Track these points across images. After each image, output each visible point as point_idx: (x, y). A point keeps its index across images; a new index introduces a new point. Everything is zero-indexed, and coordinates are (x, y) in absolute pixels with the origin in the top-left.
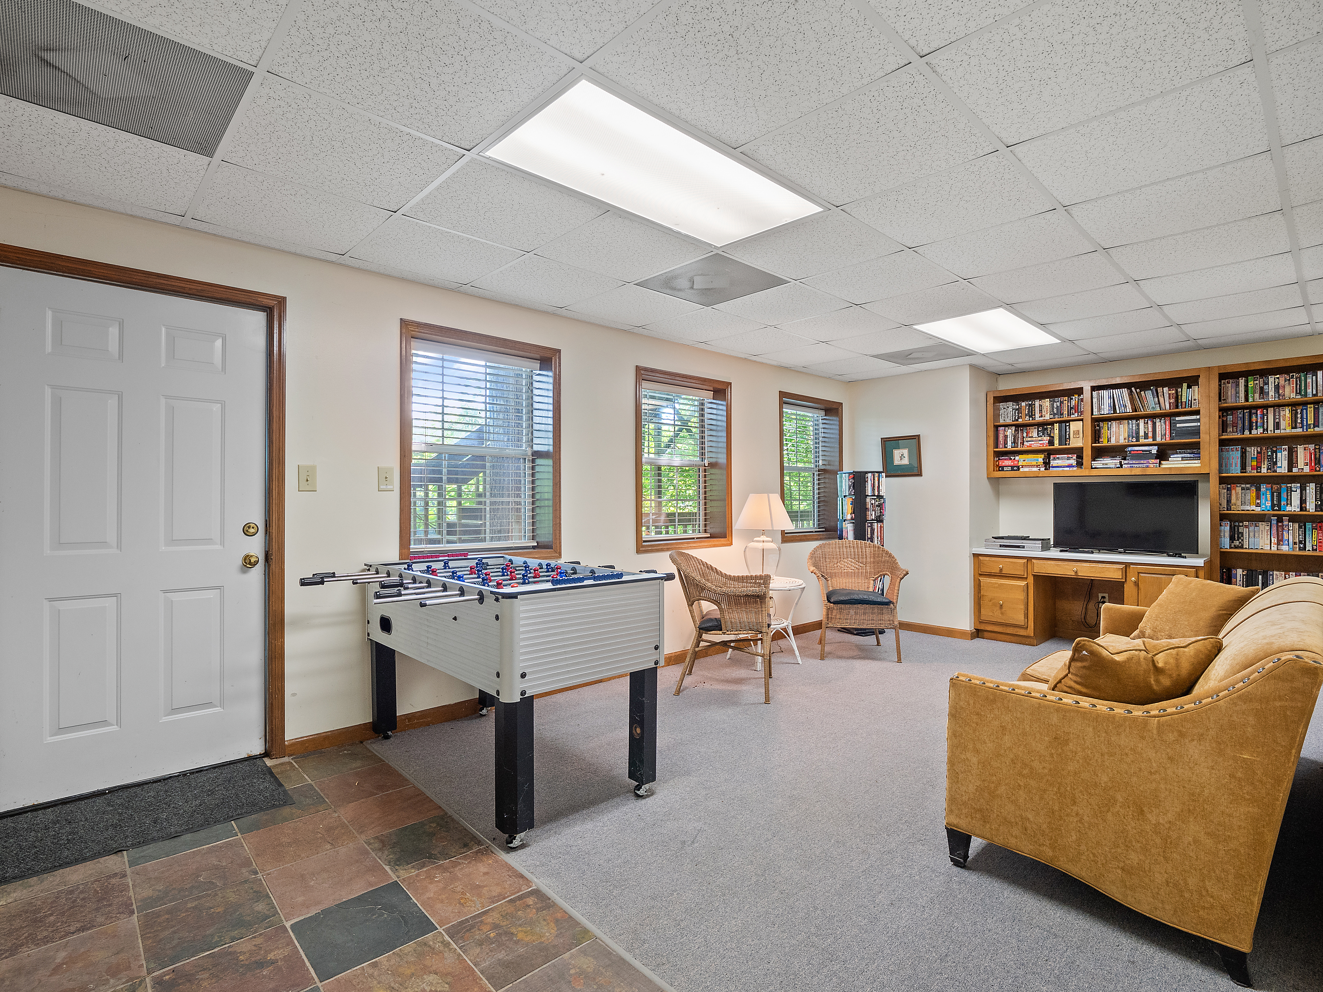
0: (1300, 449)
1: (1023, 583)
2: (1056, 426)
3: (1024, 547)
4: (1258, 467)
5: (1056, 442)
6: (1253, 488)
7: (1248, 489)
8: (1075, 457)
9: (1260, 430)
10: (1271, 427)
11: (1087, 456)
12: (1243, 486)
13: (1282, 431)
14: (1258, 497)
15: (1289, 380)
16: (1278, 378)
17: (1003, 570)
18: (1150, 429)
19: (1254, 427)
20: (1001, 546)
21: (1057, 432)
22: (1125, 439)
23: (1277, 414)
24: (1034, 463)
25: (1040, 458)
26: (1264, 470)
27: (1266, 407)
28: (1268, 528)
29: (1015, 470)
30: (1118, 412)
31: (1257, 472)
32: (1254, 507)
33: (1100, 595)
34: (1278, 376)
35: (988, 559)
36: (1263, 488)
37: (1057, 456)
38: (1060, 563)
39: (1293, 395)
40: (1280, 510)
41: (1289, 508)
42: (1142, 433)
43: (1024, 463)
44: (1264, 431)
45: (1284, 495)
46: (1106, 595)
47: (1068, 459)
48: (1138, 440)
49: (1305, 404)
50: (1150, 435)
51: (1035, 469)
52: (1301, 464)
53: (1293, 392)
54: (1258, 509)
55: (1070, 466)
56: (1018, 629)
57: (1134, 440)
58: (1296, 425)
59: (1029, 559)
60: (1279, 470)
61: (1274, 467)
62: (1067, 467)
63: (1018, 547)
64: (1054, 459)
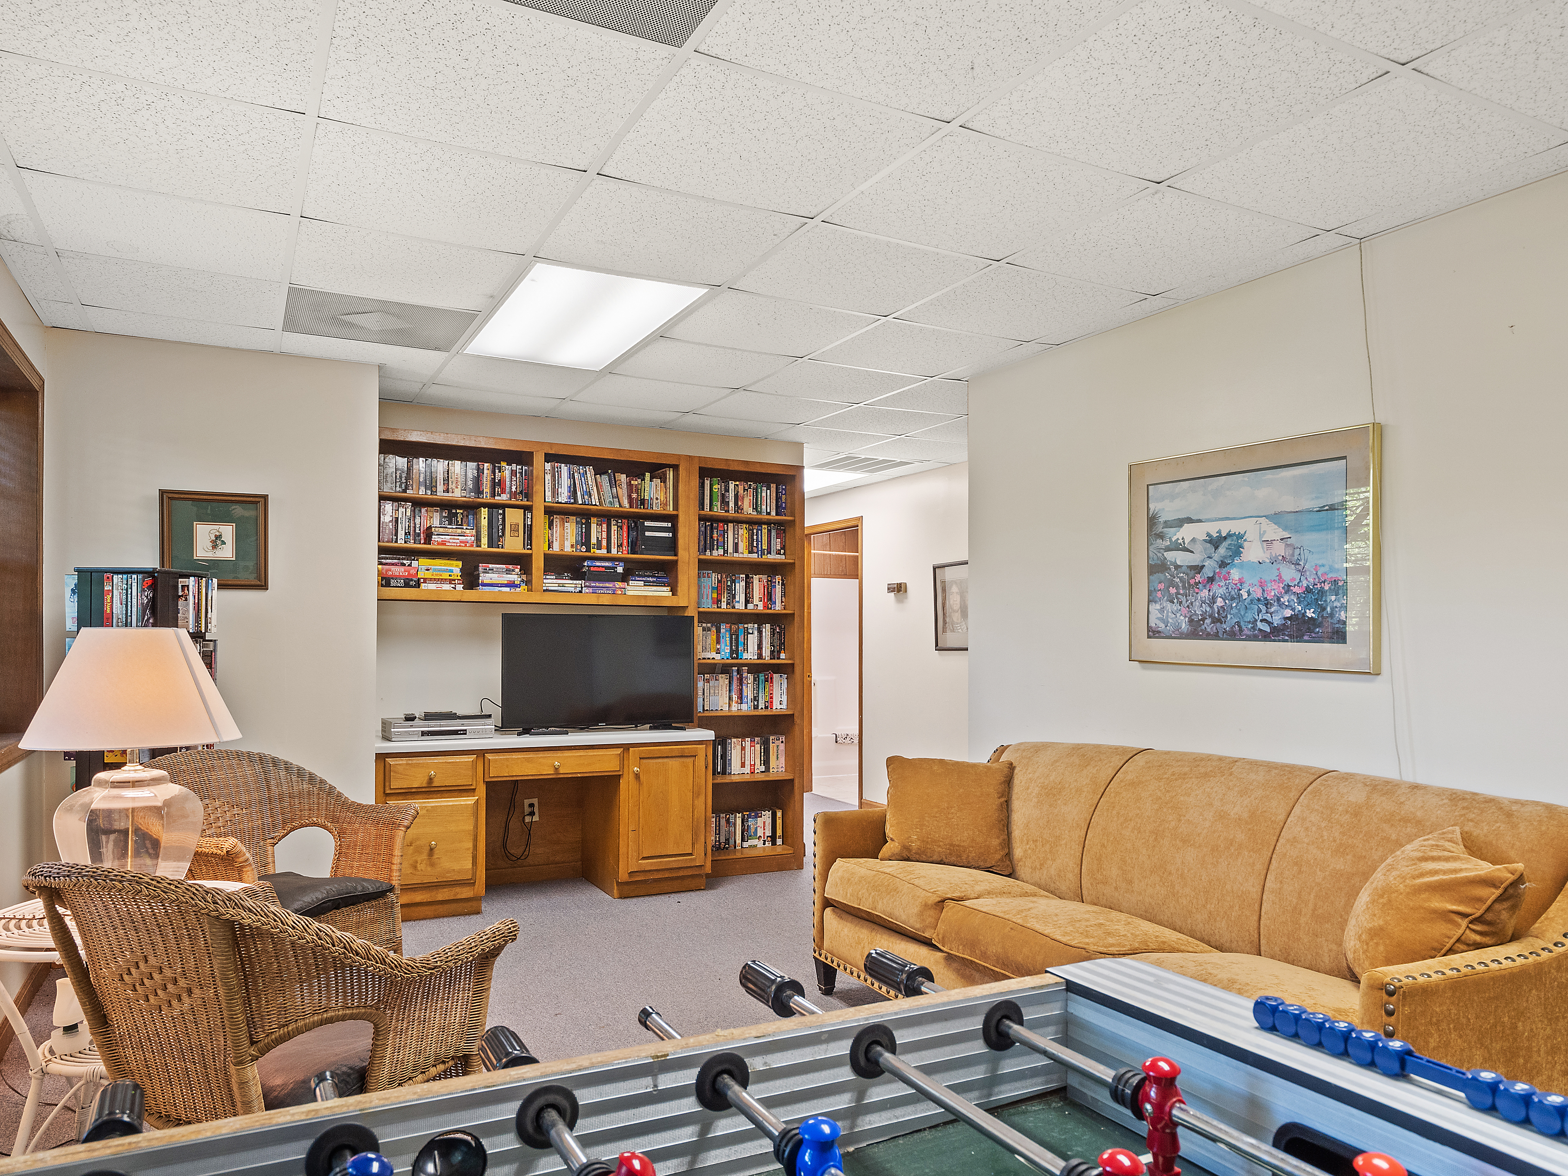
0: (756, 578)
1: (470, 800)
2: (484, 512)
3: (464, 732)
4: (718, 601)
5: (484, 540)
6: (714, 629)
7: (709, 630)
8: (517, 570)
9: (721, 551)
10: (730, 550)
11: (538, 569)
12: (704, 625)
13: (741, 555)
14: (718, 642)
15: (747, 490)
16: (737, 485)
17: (435, 780)
18: (604, 535)
19: (715, 547)
20: (423, 734)
21: (484, 523)
22: (572, 546)
23: (736, 533)
24: (446, 576)
25: (455, 567)
26: (724, 605)
27: (726, 521)
28: (727, 682)
29: (412, 587)
30: (580, 502)
31: (718, 607)
32: (713, 655)
33: (527, 802)
34: (737, 483)
35: (404, 761)
36: (723, 628)
37: (490, 566)
38: (531, 755)
39: (750, 511)
40: (737, 658)
41: (745, 656)
42: (594, 540)
43: (428, 575)
44: (724, 554)
45: (741, 639)
46: (535, 801)
47: (508, 572)
48: (588, 550)
49: (760, 523)
50: (604, 543)
51: (447, 587)
52: (756, 600)
53: (750, 506)
54: (718, 657)
55: (511, 585)
56: (458, 889)
57: (584, 549)
58: (752, 549)
59: (481, 753)
60: (737, 606)
61: (733, 602)
62: (506, 586)
63: (455, 732)
64: (486, 572)
